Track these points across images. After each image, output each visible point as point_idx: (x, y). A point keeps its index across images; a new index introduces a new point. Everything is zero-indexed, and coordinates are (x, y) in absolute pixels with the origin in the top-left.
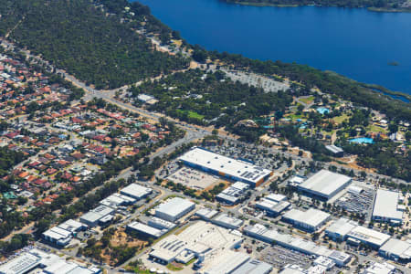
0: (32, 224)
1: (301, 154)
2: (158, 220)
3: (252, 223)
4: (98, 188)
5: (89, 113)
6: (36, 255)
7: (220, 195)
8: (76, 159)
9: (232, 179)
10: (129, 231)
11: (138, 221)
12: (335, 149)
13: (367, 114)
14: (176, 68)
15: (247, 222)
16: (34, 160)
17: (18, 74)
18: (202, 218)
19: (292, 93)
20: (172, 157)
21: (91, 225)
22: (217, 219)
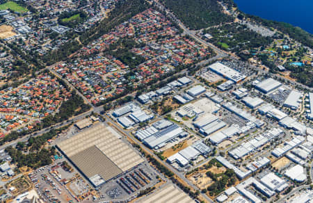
0: (136, 92)
1: (264, 69)
2: (187, 96)
3: (228, 101)
4: (169, 78)
5: (181, 41)
6: (132, 107)
7: (219, 86)
8: (166, 63)
9: (228, 79)
10: (174, 99)
11: (180, 95)
12: (281, 68)
13: (305, 51)
14: (228, 21)
15: (225, 100)
16: (149, 62)
17: (160, 21)
18: (207, 97)
19: (274, 37)
20: (206, 65)
21: (159, 95)
22: (213, 98)
